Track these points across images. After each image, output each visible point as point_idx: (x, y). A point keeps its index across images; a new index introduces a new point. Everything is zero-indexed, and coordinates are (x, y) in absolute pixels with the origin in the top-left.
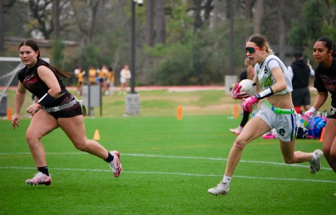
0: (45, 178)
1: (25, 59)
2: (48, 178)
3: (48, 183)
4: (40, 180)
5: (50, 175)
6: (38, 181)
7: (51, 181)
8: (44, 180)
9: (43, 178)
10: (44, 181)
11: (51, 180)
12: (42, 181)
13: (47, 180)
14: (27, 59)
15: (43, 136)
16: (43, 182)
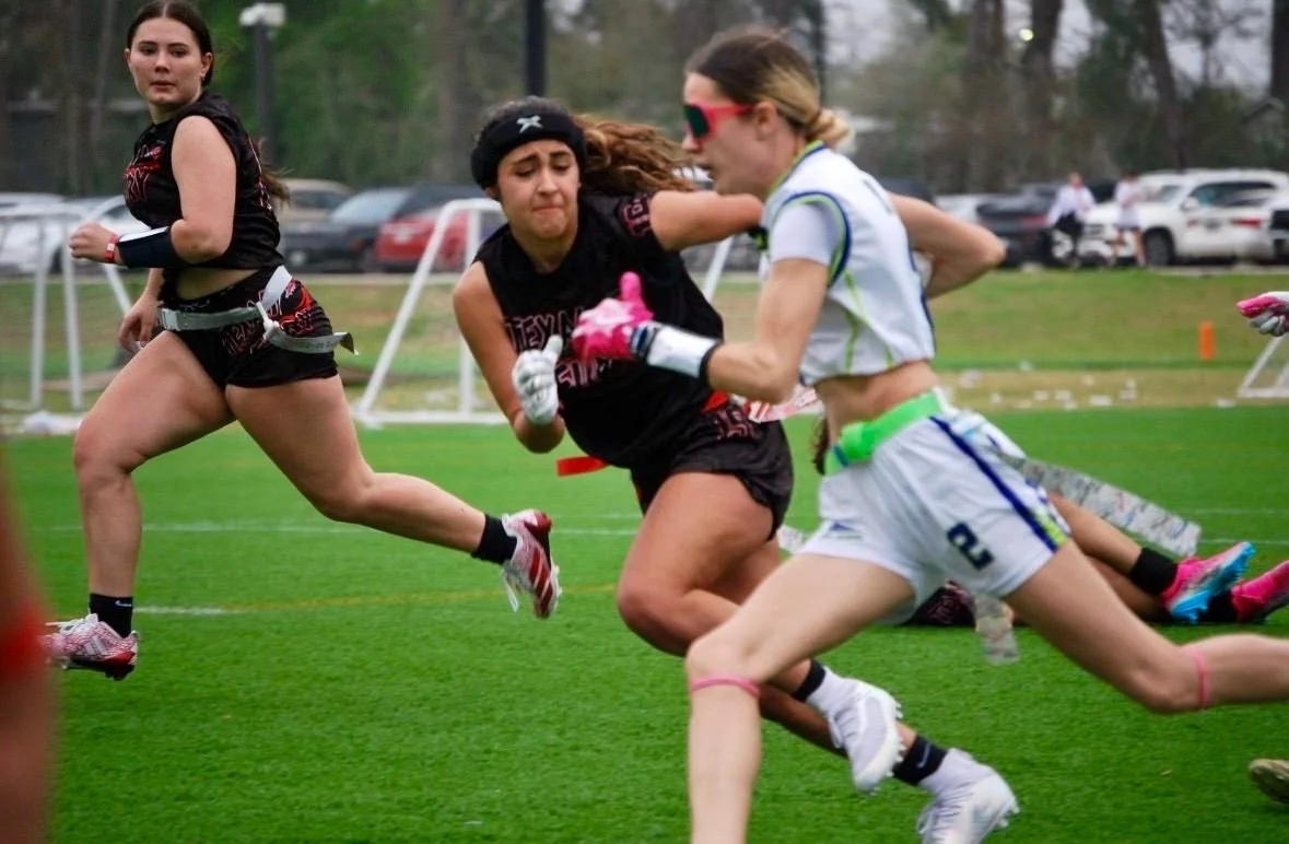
0: (106, 644)
1: (157, 77)
2: (118, 647)
3: (118, 668)
4: (82, 646)
5: (134, 635)
6: (72, 648)
7: (134, 660)
8: (100, 648)
9: (95, 638)
10: (97, 655)
11: (133, 654)
12: (90, 651)
13: (113, 653)
14: (168, 78)
15: (148, 455)
16: (92, 659)
